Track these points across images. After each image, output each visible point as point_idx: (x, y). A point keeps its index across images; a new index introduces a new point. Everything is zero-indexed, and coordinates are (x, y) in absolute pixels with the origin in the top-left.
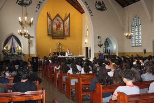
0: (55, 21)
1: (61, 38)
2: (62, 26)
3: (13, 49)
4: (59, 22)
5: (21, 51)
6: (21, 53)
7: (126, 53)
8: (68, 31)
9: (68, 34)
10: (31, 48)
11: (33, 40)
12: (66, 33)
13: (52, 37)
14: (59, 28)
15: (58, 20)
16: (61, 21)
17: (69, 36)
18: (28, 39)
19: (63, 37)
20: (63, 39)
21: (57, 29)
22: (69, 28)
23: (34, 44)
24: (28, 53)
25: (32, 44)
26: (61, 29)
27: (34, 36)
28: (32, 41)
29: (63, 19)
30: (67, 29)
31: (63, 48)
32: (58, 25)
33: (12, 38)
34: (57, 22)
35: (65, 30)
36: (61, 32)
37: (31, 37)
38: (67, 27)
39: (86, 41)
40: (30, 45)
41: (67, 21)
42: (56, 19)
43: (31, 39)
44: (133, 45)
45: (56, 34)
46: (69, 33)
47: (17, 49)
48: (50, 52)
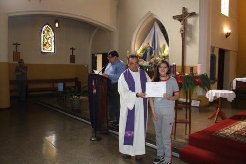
3: (148, 53)
10: (188, 49)
11: (195, 21)
23: (197, 34)
25: (191, 36)
27: (197, 12)
28: (191, 26)
33: (154, 27)
37: (187, 14)
40: (188, 39)
43: (190, 21)
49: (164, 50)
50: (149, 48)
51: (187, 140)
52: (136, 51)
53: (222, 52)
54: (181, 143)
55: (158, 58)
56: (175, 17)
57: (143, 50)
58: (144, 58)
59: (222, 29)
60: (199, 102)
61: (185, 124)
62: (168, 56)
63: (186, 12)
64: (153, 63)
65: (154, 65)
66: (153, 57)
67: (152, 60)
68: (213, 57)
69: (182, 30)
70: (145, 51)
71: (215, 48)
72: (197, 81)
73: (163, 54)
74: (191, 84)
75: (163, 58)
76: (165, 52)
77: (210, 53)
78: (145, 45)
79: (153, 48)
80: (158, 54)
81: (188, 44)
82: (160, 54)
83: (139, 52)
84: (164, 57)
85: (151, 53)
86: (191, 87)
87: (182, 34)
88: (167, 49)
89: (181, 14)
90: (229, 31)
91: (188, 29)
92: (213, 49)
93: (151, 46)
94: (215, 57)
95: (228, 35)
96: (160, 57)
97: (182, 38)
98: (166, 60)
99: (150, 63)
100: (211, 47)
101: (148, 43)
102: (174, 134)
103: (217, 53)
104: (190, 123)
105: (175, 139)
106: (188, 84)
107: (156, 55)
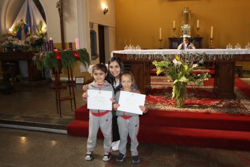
3: (23, 31)
6: (41, 42)
24: (60, 41)
25: (69, 12)
31: (198, 26)
40: (66, 15)
48: (160, 38)
49: (41, 27)
50: (23, 26)
51: (74, 116)
52: (8, 29)
53: (101, 28)
54: (68, 119)
55: (35, 36)
57: (16, 27)
58: (19, 36)
59: (100, 5)
60: (83, 79)
61: (70, 100)
62: (46, 34)
64: (30, 43)
65: (31, 44)
66: (29, 35)
67: (28, 39)
68: (92, 33)
69: (59, 5)
70: (19, 29)
71: (94, 24)
72: (76, 56)
73: (40, 32)
74: (70, 59)
75: (41, 36)
76: (42, 30)
77: (89, 29)
78: (18, 21)
79: (28, 25)
80: (35, 32)
81: (66, 20)
82: (37, 31)
83: (11, 30)
84: (42, 34)
85: (26, 31)
86: (70, 62)
87: (59, 9)
88: (44, 26)
90: (107, 7)
91: (66, 4)
92: (92, 25)
93: (26, 23)
94: (95, 33)
95: (105, 12)
96: (37, 35)
97: (60, 14)
98: (45, 38)
99: (27, 42)
100: (90, 23)
101: (21, 19)
102: (59, 112)
103: (96, 30)
104: (74, 99)
105: (61, 117)
106: (67, 59)
107: (33, 33)
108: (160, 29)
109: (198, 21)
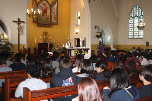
0: (40, 5)
1: (48, 25)
2: (48, 11)
4: (46, 7)
5: (8, 40)
6: (8, 43)
7: (120, 45)
8: (55, 18)
9: (56, 22)
10: (21, 37)
11: (24, 25)
12: (54, 21)
13: (36, 24)
14: (45, 14)
15: (44, 4)
16: (48, 6)
17: (57, 24)
18: (19, 24)
19: (49, 24)
20: (49, 27)
21: (43, 15)
22: (57, 15)
23: (25, 31)
24: (17, 43)
25: (22, 31)
26: (48, 15)
27: (25, 22)
29: (50, 4)
30: (55, 16)
31: (50, 38)
32: (44, 10)
34: (43, 6)
35: (52, 16)
36: (47, 18)
37: (21, 22)
38: (55, 13)
39: (77, 30)
40: (21, 32)
41: (55, 6)
42: (41, 2)
43: (22, 24)
44: (131, 37)
45: (42, 21)
46: (57, 20)
47: (2, 37)
48: (35, 43)
56: (14, 21)
63: (20, 20)
76: (5, 37)
81: (21, 35)
89: (18, 21)
108: (35, 39)
109: (50, 37)
